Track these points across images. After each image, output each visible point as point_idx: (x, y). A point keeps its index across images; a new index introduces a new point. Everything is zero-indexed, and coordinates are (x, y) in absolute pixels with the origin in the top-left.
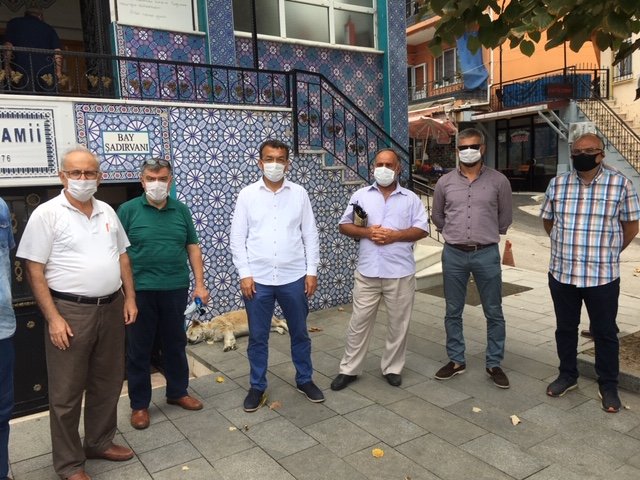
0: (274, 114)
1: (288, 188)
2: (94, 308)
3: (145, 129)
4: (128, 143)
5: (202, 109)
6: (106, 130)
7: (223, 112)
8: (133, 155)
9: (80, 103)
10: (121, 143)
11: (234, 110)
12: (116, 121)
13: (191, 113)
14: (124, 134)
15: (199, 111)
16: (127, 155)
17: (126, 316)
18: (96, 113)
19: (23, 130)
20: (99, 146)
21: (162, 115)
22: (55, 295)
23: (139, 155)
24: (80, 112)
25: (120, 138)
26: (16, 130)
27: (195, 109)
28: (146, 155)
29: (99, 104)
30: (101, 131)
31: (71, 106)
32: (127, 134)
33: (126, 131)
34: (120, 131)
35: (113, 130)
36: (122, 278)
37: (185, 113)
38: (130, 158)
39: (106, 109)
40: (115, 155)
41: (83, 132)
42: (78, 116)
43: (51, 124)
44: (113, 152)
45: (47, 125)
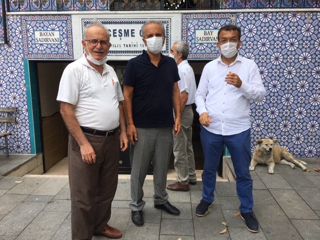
4: (209, 36)
6: (198, 29)
8: (211, 43)
9: (185, 14)
10: (205, 36)
11: (283, 12)
13: (251, 16)
14: (207, 31)
16: (208, 43)
20: (193, 39)
21: (232, 18)
25: (205, 34)
29: (196, 13)
30: (195, 29)
31: (180, 15)
32: (210, 31)
33: (209, 29)
34: (206, 29)
35: (202, 29)
37: (247, 16)
38: (210, 46)
39: (199, 16)
40: (201, 44)
41: (185, 30)
42: (184, 21)
43: (169, 26)
44: (200, 42)
45: (167, 27)
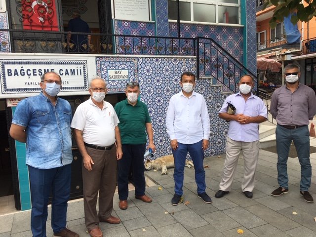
0: (187, 59)
1: (195, 96)
2: (103, 152)
3: (127, 68)
4: (119, 75)
5: (153, 58)
6: (110, 69)
7: (163, 59)
8: (121, 80)
9: (98, 57)
10: (116, 75)
11: (168, 58)
12: (114, 65)
13: (148, 60)
14: (117, 71)
15: (151, 59)
16: (118, 80)
17: (117, 155)
18: (105, 61)
19: (74, 70)
20: (106, 77)
21: (134, 61)
22: (86, 145)
23: (124, 80)
24: (99, 61)
25: (116, 73)
26: (71, 70)
27: (150, 58)
28: (127, 80)
29: (107, 57)
30: (107, 69)
31: (94, 58)
33: (118, 69)
34: (116, 69)
35: (113, 69)
36: (115, 138)
37: (145, 60)
38: (120, 82)
39: (110, 59)
40: (113, 81)
41: (99, 70)
42: (98, 63)
43: (86, 67)
44: (112, 79)
45: (84, 67)
